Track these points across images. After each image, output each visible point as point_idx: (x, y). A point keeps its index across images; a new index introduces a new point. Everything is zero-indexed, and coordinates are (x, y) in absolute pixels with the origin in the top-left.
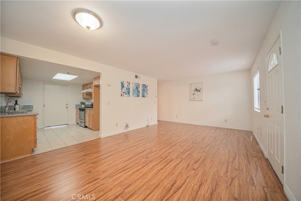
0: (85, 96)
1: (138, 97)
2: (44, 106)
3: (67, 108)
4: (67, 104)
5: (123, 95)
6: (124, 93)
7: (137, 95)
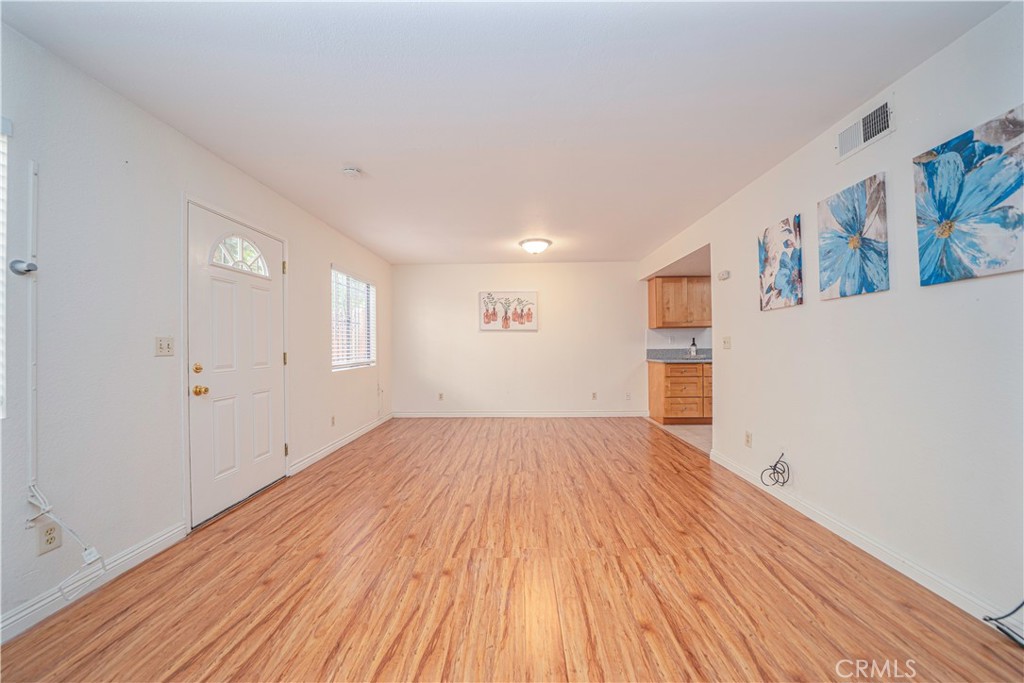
1: (867, 298)
5: (767, 303)
6: (770, 289)
7: (851, 285)
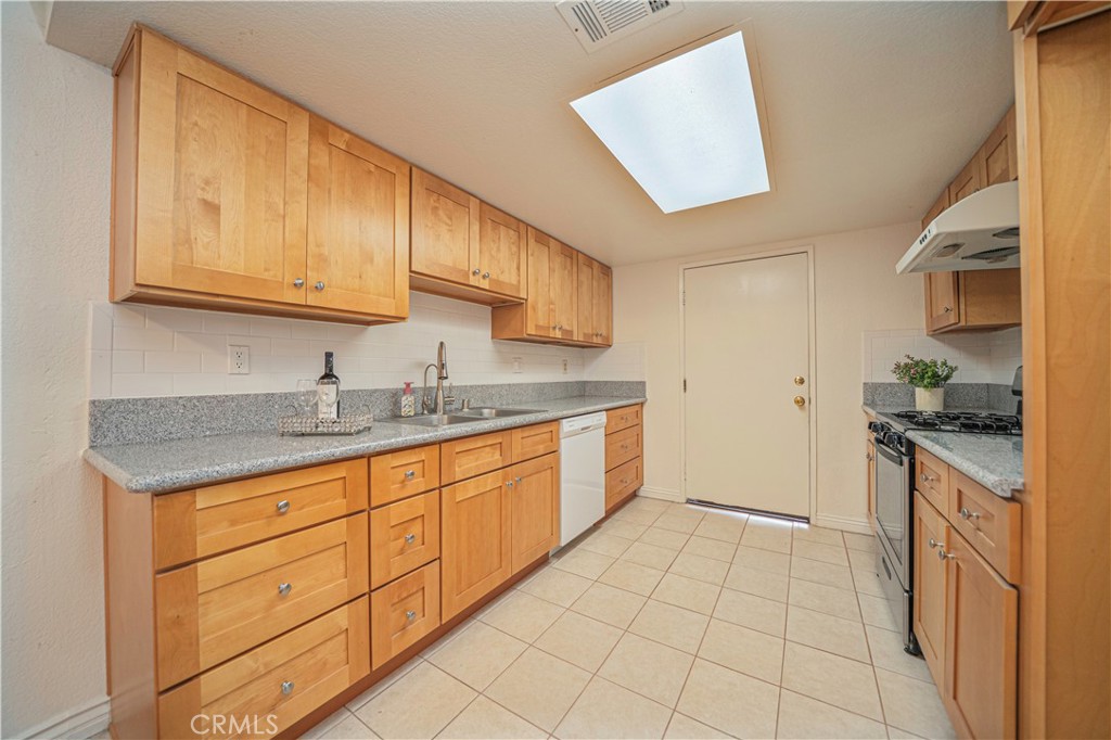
0: (946, 299)
2: (685, 382)
3: (801, 402)
4: (802, 381)
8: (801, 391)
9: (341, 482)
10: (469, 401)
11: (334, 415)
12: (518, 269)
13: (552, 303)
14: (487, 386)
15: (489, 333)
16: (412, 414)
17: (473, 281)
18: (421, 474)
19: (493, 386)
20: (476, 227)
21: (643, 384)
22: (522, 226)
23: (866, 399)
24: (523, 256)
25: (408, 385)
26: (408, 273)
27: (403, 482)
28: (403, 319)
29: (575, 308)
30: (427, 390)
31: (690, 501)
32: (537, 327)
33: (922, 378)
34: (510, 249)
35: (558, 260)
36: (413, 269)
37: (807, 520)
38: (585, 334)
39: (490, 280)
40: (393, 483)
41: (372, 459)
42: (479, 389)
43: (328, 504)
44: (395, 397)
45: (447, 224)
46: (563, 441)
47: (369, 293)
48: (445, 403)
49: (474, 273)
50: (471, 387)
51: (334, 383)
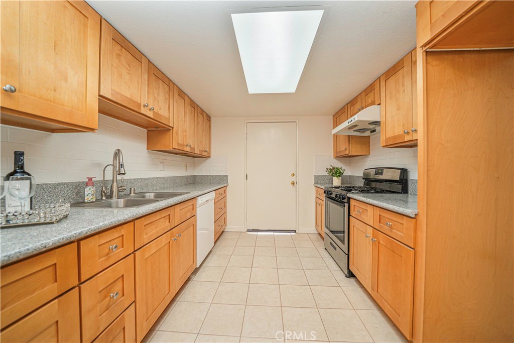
0: (343, 147)
2: (247, 175)
4: (294, 175)
8: (293, 179)
9: (51, 269)
10: (134, 189)
11: (27, 208)
12: (169, 108)
13: (186, 132)
14: (144, 179)
15: (145, 146)
16: (94, 200)
17: (143, 111)
18: (121, 246)
19: (148, 179)
20: (146, 76)
21: (226, 176)
22: (171, 83)
23: (315, 182)
24: (172, 102)
25: (90, 179)
26: (98, 97)
27: (108, 254)
28: (92, 130)
29: (196, 136)
30: (104, 182)
31: (249, 231)
32: (179, 144)
33: (336, 173)
34: (165, 96)
35: (189, 108)
36: (101, 94)
37: (295, 231)
38: (200, 150)
39: (154, 112)
40: (100, 258)
41: (82, 242)
42: (140, 181)
43: (36, 293)
44: (78, 188)
45: (127, 69)
46: (198, 209)
47: (64, 105)
48: (119, 191)
49: (144, 106)
50: (134, 179)
51: (27, 179)
